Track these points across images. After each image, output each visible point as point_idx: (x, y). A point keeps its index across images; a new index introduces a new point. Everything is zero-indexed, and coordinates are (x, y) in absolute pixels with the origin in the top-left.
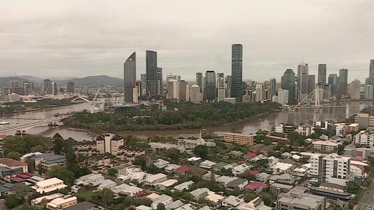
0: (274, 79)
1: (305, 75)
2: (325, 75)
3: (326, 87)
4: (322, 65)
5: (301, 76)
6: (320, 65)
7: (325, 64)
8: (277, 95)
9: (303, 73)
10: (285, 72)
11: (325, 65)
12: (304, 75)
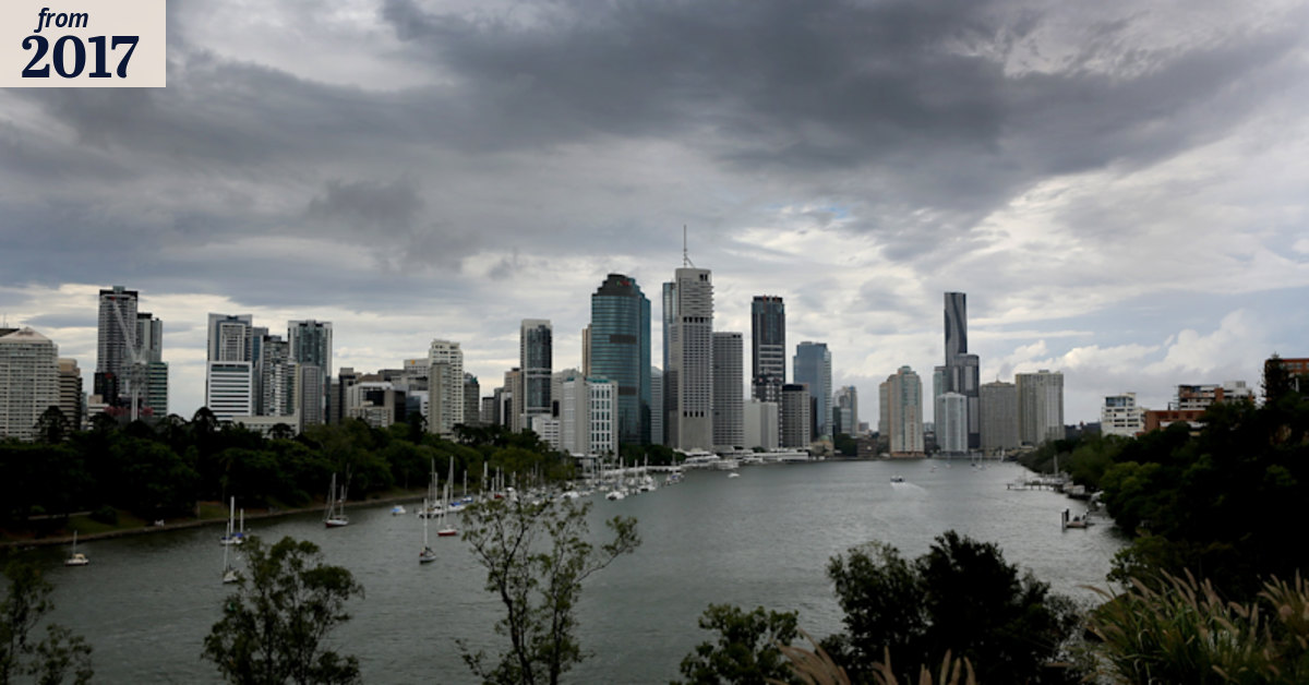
0: (543, 327)
1: (699, 324)
2: (780, 347)
3: (790, 393)
4: (768, 299)
5: (681, 330)
6: (756, 299)
7: (779, 296)
8: (556, 413)
9: (688, 315)
10: (600, 289)
11: (780, 299)
12: (693, 324)
